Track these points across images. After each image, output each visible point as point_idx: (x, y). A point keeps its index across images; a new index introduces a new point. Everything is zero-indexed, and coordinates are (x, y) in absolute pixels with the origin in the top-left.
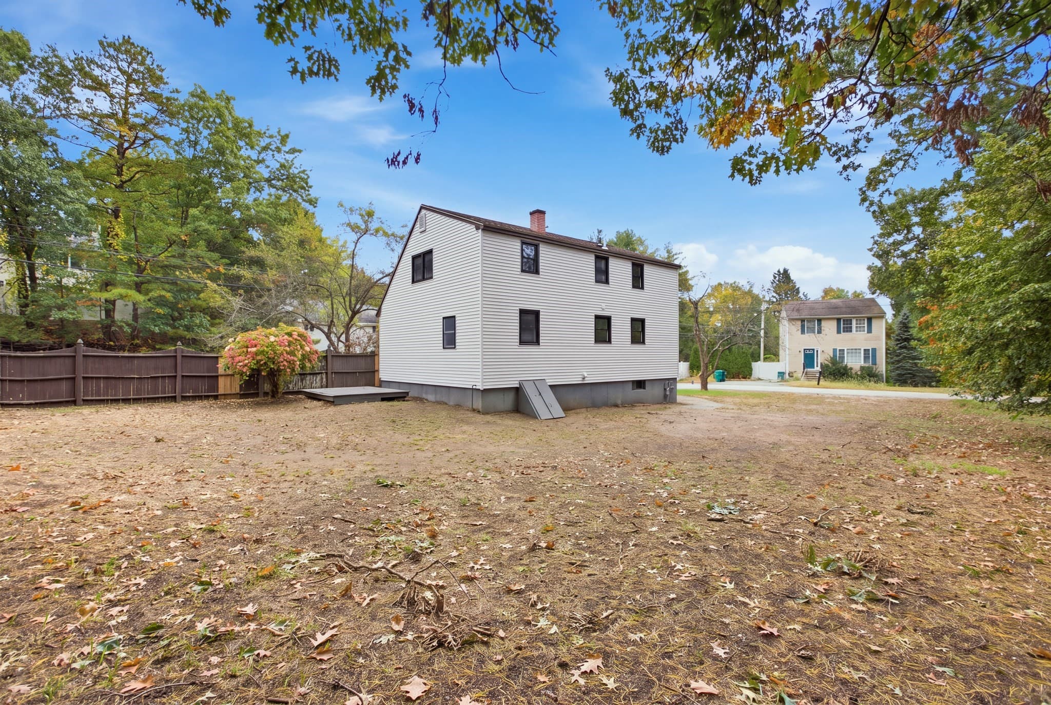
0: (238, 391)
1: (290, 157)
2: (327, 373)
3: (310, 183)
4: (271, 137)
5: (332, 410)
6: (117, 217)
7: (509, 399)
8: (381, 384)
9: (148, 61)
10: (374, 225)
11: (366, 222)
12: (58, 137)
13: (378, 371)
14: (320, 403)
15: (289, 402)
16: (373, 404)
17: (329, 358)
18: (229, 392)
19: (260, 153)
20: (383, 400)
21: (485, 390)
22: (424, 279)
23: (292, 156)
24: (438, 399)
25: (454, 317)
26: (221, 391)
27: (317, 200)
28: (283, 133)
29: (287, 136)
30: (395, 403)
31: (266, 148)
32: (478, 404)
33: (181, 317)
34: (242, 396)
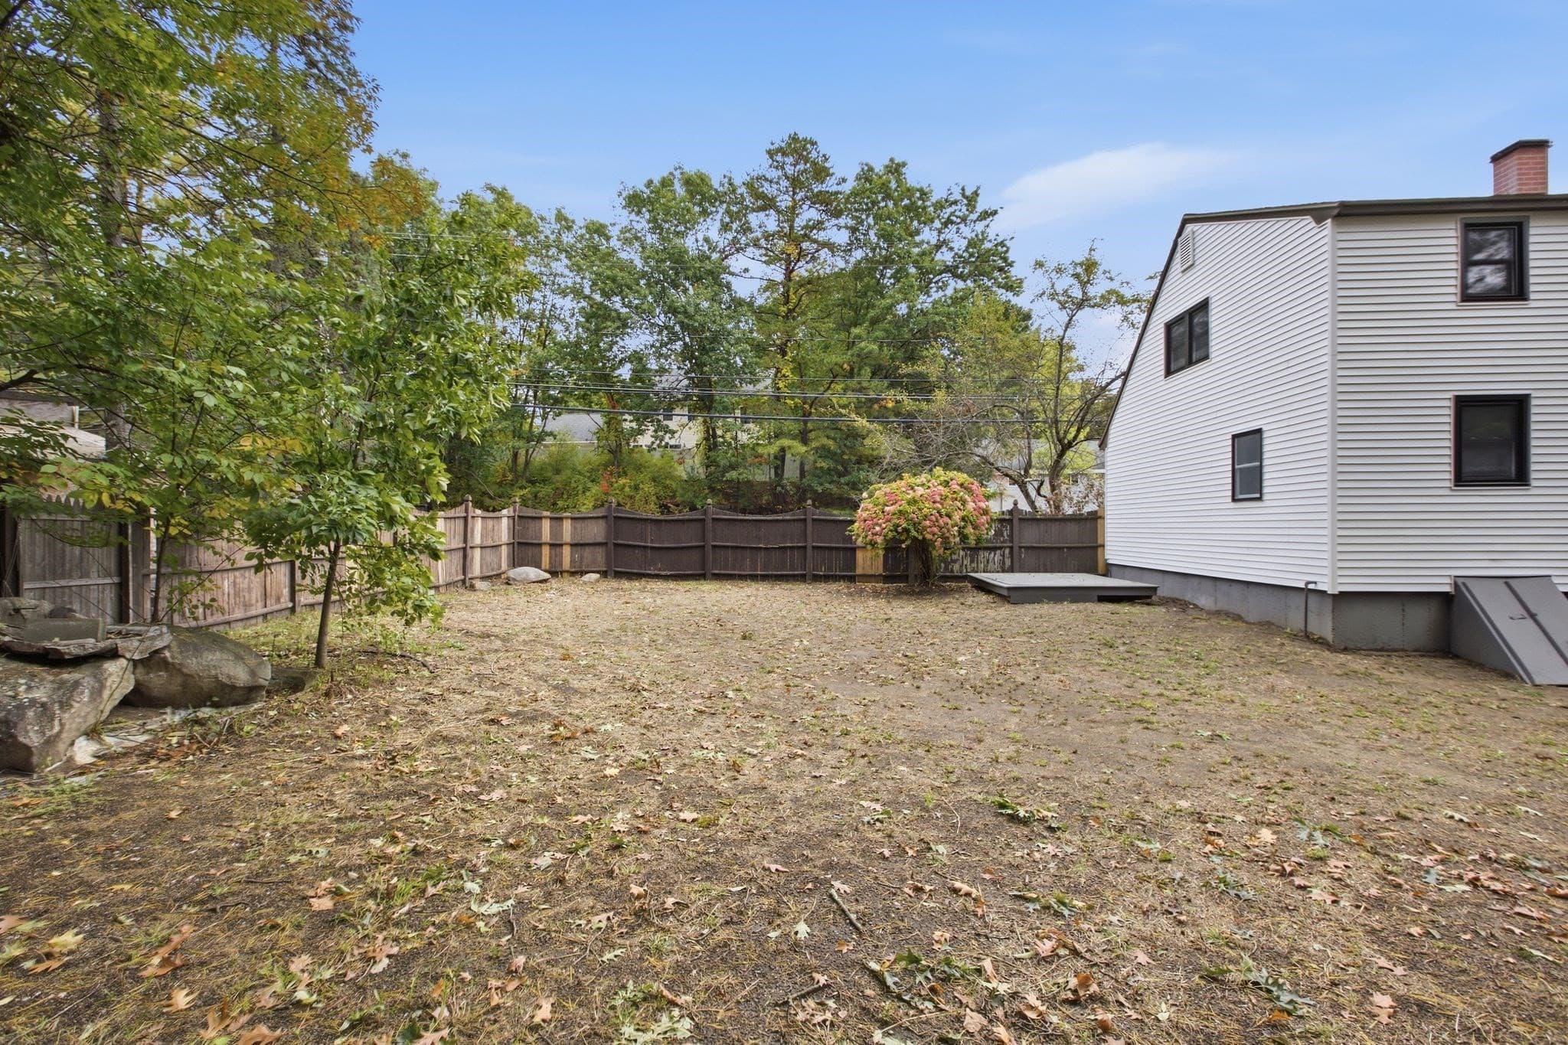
0: (881, 571)
1: (980, 227)
2: (1011, 548)
3: (1011, 256)
4: (955, 202)
5: (1004, 611)
6: (784, 354)
7: (1421, 620)
8: (1108, 570)
9: (814, 155)
10: (1096, 290)
11: (1084, 284)
12: (732, 274)
13: (1103, 546)
14: (990, 598)
15: (945, 593)
16: (1081, 606)
17: (1016, 522)
18: (870, 572)
19: (940, 232)
20: (1102, 599)
21: (1341, 593)
22: (1191, 363)
23: (985, 223)
24: (1221, 606)
25: (1259, 431)
26: (859, 571)
27: (1021, 281)
28: (968, 193)
29: (976, 194)
30: (1125, 609)
31: (948, 222)
32: (1323, 625)
33: (846, 472)
34: (887, 579)
